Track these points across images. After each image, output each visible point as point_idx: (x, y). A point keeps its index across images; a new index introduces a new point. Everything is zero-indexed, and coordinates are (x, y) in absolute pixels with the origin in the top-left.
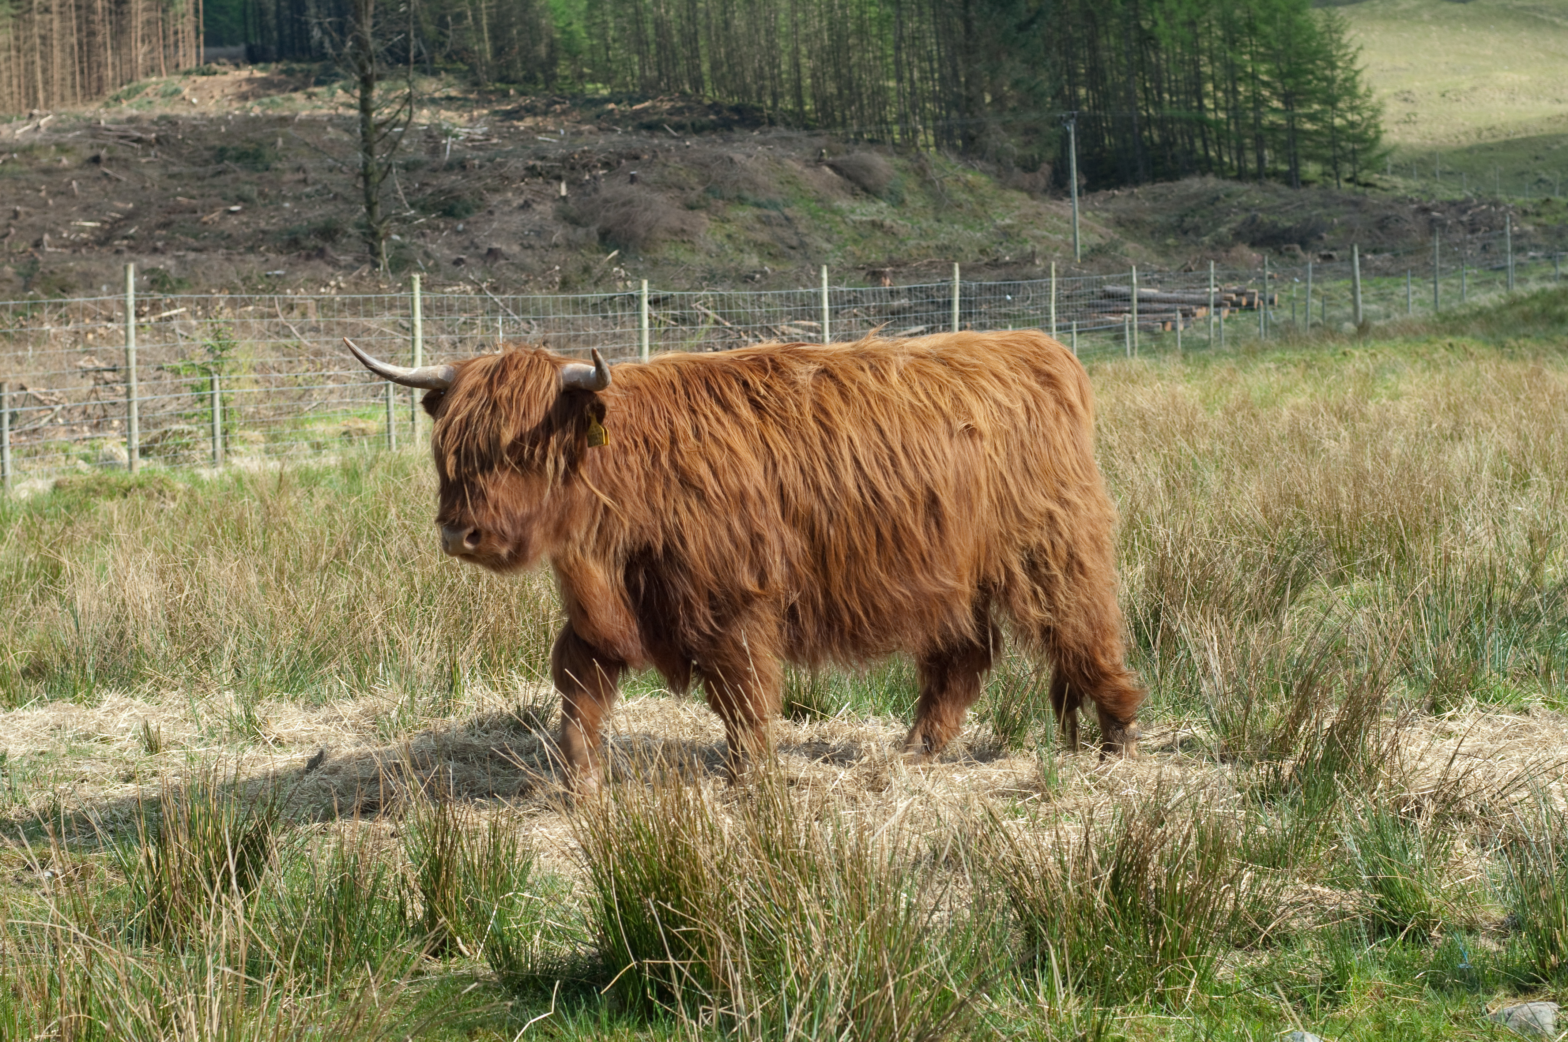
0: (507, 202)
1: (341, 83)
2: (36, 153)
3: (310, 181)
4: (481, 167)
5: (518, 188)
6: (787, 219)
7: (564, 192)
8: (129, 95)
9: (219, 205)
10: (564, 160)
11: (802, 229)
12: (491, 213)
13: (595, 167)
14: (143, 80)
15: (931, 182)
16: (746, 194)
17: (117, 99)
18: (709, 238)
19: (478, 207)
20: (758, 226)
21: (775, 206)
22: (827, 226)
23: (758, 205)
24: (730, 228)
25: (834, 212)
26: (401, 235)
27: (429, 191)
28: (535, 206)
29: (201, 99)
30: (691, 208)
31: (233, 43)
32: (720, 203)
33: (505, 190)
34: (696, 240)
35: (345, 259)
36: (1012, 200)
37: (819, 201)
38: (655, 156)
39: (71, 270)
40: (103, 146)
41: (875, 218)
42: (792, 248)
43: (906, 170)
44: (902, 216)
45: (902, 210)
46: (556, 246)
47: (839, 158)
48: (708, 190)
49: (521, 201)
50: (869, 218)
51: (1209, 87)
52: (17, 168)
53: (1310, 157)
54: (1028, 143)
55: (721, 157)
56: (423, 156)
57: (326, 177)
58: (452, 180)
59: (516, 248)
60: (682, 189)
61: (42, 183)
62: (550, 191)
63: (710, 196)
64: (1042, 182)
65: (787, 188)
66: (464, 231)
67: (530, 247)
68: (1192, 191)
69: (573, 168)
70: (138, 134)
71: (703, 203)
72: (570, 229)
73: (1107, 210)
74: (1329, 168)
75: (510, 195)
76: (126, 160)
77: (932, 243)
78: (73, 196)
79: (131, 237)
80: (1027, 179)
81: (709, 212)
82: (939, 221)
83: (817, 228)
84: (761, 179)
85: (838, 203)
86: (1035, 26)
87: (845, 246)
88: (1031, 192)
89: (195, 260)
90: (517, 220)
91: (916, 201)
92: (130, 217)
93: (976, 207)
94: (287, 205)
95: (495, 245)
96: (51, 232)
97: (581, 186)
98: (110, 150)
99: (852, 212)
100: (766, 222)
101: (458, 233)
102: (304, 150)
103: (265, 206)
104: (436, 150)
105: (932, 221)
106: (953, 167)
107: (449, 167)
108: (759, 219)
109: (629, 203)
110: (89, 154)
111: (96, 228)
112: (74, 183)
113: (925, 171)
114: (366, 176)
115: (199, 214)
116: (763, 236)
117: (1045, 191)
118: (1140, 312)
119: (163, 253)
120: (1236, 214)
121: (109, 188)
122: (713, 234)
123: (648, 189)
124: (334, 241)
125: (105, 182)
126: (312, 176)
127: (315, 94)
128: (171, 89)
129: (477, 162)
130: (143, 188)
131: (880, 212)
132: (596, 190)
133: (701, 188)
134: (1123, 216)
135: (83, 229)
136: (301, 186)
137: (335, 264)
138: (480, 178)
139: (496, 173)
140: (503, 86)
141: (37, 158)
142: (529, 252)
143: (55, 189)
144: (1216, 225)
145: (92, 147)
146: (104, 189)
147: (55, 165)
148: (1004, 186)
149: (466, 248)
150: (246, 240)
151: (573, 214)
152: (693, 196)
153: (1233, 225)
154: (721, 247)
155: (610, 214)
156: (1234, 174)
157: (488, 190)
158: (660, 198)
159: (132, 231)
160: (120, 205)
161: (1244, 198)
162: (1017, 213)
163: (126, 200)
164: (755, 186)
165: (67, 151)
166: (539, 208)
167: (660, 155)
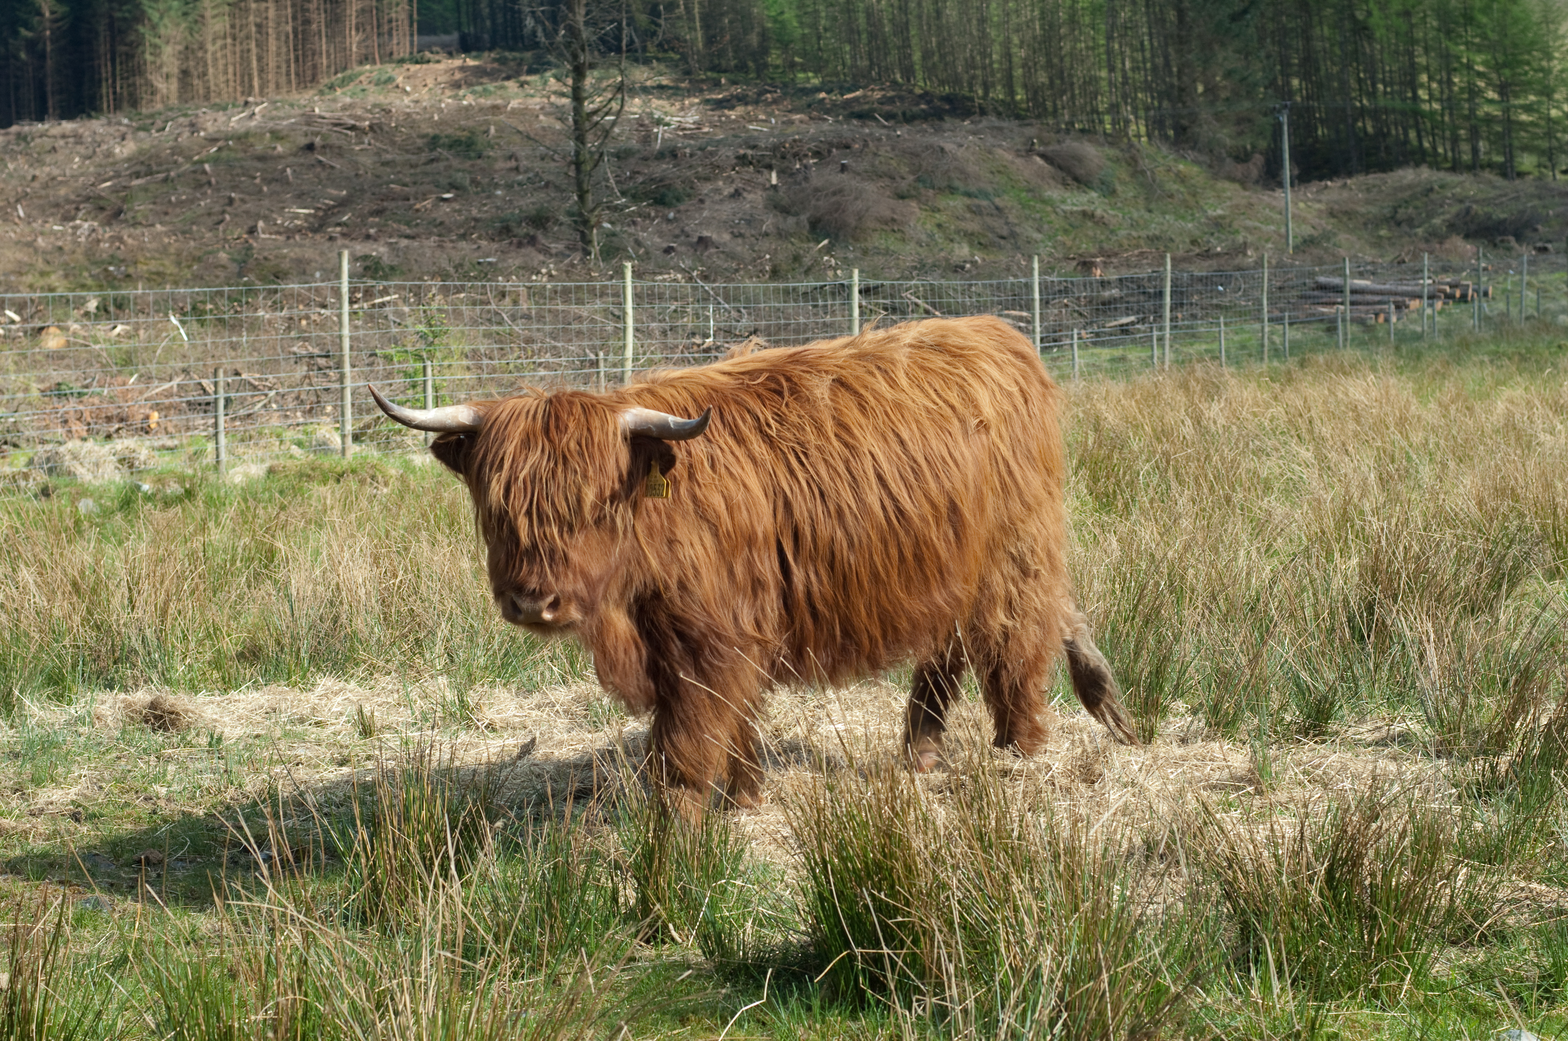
0: (718, 191)
1: (554, 71)
2: (251, 140)
3: (522, 169)
4: (691, 155)
5: (729, 177)
6: (997, 208)
7: (774, 181)
8: (343, 83)
9: (431, 192)
10: (775, 148)
11: (1012, 219)
12: (702, 201)
13: (806, 156)
14: (357, 69)
15: (1143, 172)
16: (957, 183)
17: (332, 87)
18: (919, 227)
19: (689, 196)
20: (968, 215)
21: (986, 196)
22: (1038, 216)
23: (969, 195)
24: (940, 217)
25: (1044, 202)
26: (612, 223)
27: (640, 179)
28: (745, 194)
29: (414, 87)
30: (902, 197)
31: (447, 32)
32: (931, 192)
33: (716, 178)
34: (906, 229)
35: (557, 247)
36: (1224, 191)
37: (1029, 191)
38: (866, 145)
39: (285, 257)
40: (317, 134)
41: (1085, 208)
42: (1003, 238)
43: (1117, 160)
44: (1113, 206)
45: (1113, 200)
46: (767, 234)
47: (1050, 148)
48: (918, 180)
49: (732, 190)
50: (1080, 208)
51: (1424, 78)
52: (233, 155)
53: (1525, 148)
54: (1240, 134)
55: (932, 146)
56: (634, 143)
57: (538, 165)
58: (664, 168)
59: (726, 237)
60: (893, 178)
61: (257, 170)
62: (761, 179)
63: (920, 185)
64: (1255, 173)
65: (998, 178)
66: (676, 220)
67: (741, 235)
68: (1405, 182)
69: (783, 157)
70: (352, 122)
71: (913, 193)
72: (781, 219)
73: (1320, 201)
74: (1544, 160)
75: (721, 183)
76: (340, 147)
77: (1144, 234)
78: (288, 183)
79: (344, 224)
80: (1239, 170)
81: (919, 201)
82: (1150, 211)
83: (1027, 218)
84: (972, 168)
85: (1049, 193)
86: (1248, 16)
87: (1056, 235)
88: (1243, 183)
89: (407, 247)
90: (728, 208)
91: (1127, 191)
92: (343, 204)
93: (1188, 197)
94: (499, 192)
95: (706, 234)
96: (266, 218)
97: (792, 175)
98: (324, 138)
99: (1063, 202)
100: (976, 211)
101: (669, 221)
102: (517, 138)
103: (477, 193)
104: (648, 139)
105: (1143, 212)
106: (1164, 157)
107: (660, 156)
108: (969, 208)
109: (840, 192)
110: (303, 141)
111: (309, 215)
112: (289, 170)
113: (1136, 161)
114: (578, 164)
115: (412, 202)
116: (973, 226)
117: (1257, 182)
118: (1352, 303)
119: (376, 240)
120: (1450, 205)
121: (323, 175)
122: (924, 224)
123: (858, 178)
124: (545, 229)
125: (319, 169)
126: (524, 163)
127: (527, 83)
128: (384, 77)
129: (688, 151)
130: (357, 175)
131: (1091, 202)
132: (806, 179)
133: (911, 178)
134: (1336, 207)
135: (297, 216)
136: (513, 174)
137: (546, 251)
138: (691, 167)
139: (708, 161)
140: (715, 75)
141: (252, 145)
142: (740, 240)
143: (270, 176)
144: (1430, 215)
145: (306, 135)
146: (317, 176)
147: (270, 152)
148: (1216, 177)
149: (677, 236)
150: (458, 228)
151: (783, 203)
152: (904, 185)
153: (1447, 216)
154: (931, 236)
155: (820, 203)
156: (1448, 165)
157: (699, 179)
158: (870, 188)
159: (345, 218)
160: (334, 192)
161: (1458, 190)
162: (1228, 203)
163: (339, 187)
164: (965, 175)
165: (282, 138)
166: (750, 197)
167: (871, 144)
